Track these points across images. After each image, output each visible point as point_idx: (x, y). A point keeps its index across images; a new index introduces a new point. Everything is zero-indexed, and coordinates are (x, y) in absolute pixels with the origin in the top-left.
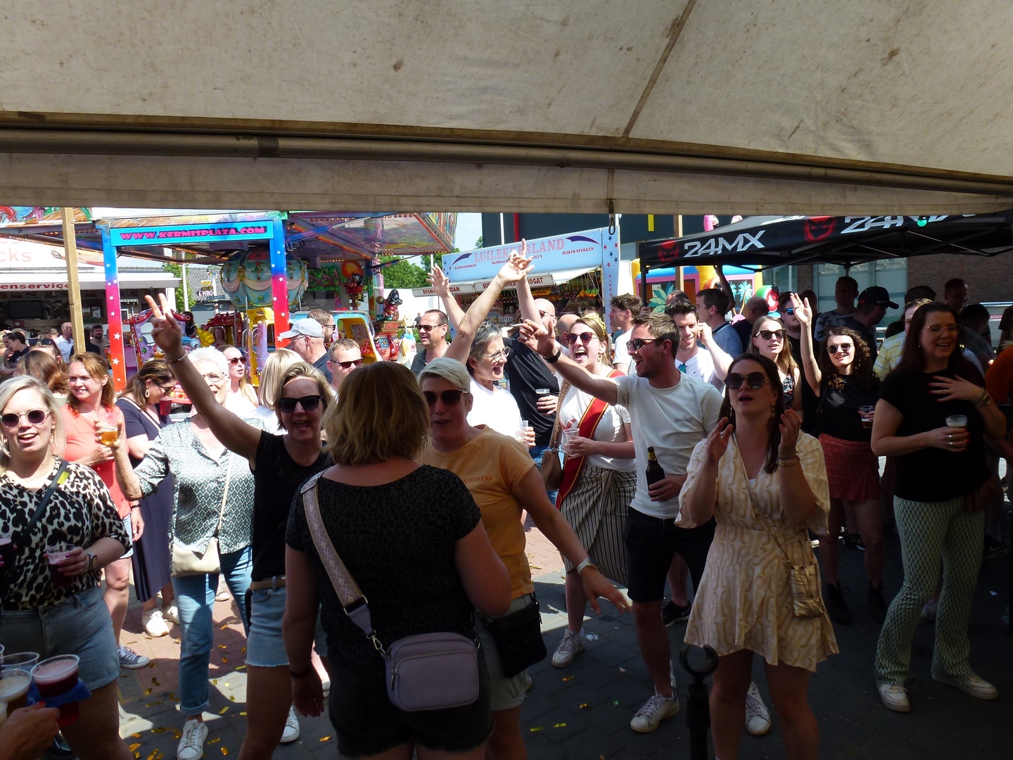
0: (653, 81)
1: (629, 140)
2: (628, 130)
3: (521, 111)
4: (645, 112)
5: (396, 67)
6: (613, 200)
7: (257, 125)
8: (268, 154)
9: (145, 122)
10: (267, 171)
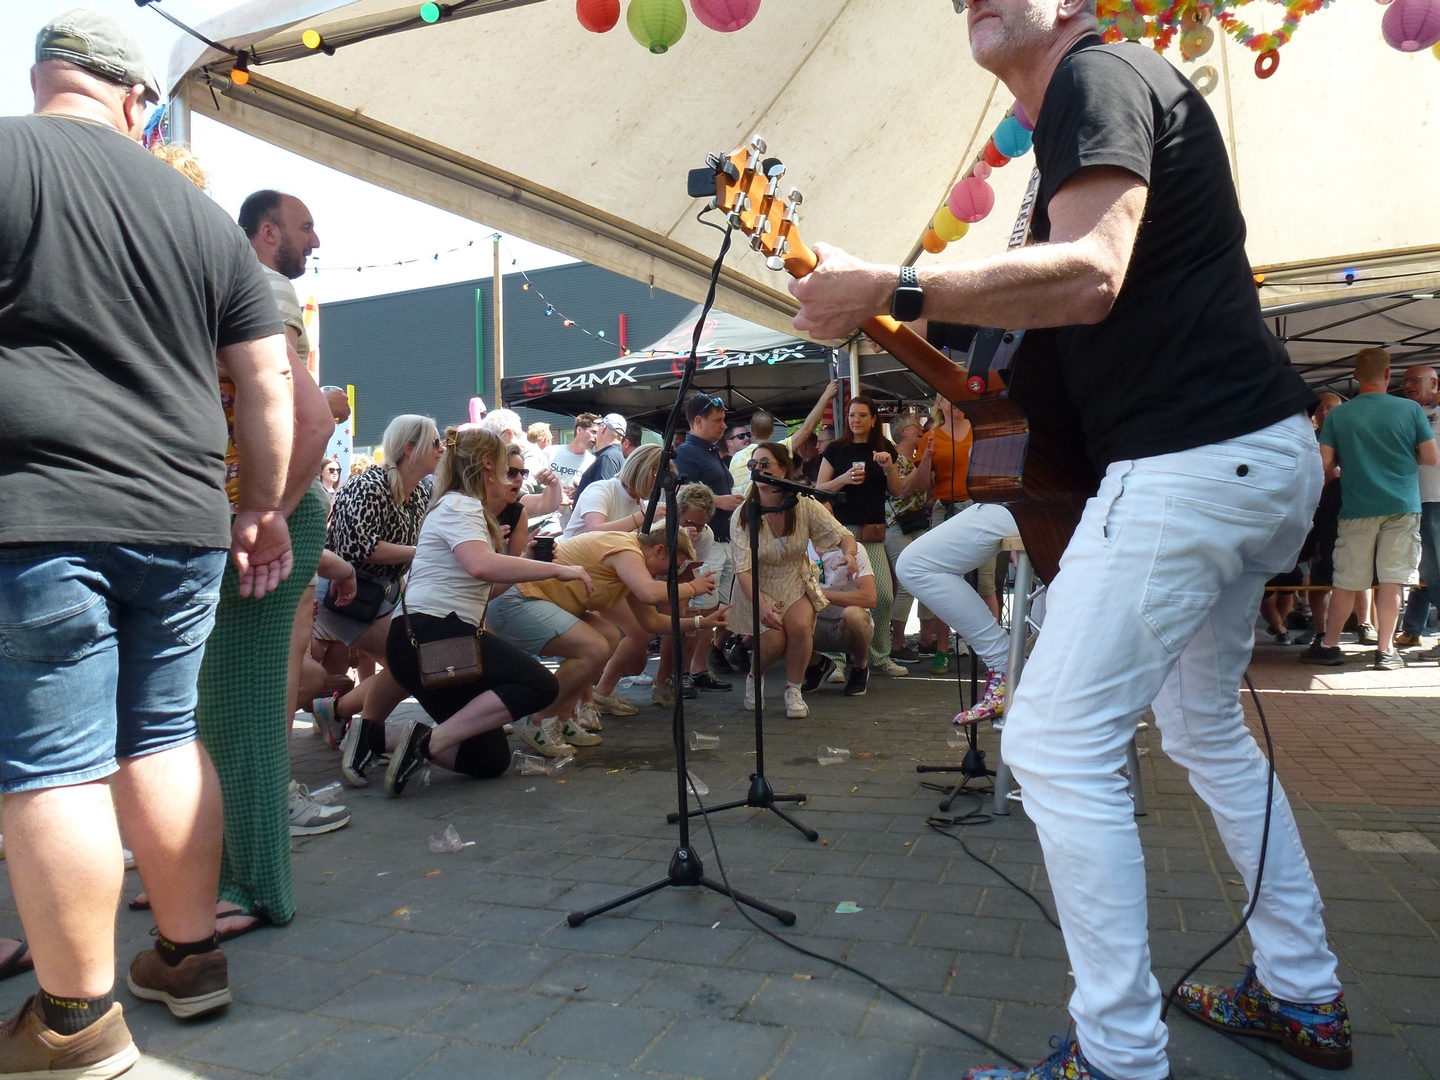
0: (691, 206)
1: (667, 239)
3: (629, 207)
4: (681, 224)
5: (593, 164)
6: (653, 277)
7: (512, 178)
8: (515, 198)
9: (466, 160)
10: (503, 208)
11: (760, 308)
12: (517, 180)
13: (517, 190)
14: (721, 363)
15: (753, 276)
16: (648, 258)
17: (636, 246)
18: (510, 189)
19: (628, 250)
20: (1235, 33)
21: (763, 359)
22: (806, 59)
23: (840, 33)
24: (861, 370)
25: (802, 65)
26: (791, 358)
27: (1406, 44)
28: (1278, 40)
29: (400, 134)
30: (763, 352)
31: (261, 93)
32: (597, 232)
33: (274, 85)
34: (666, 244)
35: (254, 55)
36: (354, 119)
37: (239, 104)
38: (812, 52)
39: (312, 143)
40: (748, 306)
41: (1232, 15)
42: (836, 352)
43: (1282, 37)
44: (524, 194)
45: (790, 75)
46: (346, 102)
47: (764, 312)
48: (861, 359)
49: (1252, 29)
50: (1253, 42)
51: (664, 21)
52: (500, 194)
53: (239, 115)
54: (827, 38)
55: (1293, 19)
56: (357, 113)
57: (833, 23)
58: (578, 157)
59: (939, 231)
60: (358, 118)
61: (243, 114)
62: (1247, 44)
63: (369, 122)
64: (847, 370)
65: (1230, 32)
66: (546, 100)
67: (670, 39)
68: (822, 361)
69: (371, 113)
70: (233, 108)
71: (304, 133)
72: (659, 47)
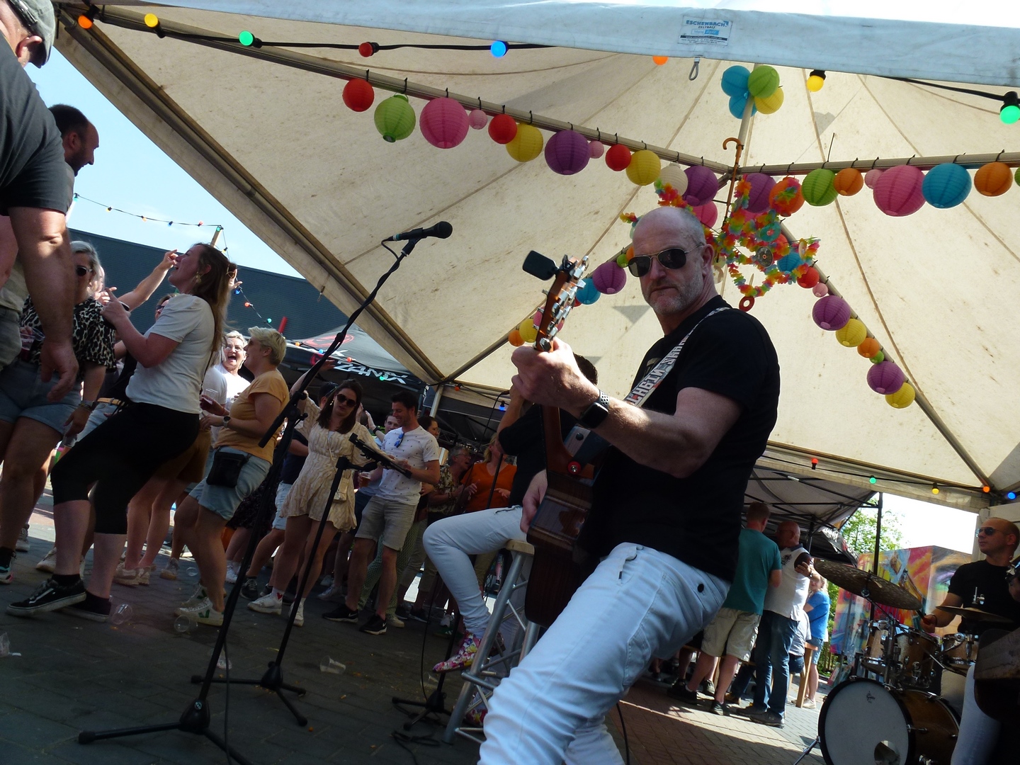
0: (368, 252)
1: (344, 267)
2: (346, 263)
3: (326, 234)
4: (357, 261)
5: (313, 196)
6: (324, 287)
7: (253, 181)
8: (249, 195)
9: (226, 155)
10: (238, 197)
11: (389, 338)
12: (256, 183)
13: (253, 191)
14: (347, 368)
15: (392, 316)
16: (325, 274)
17: (321, 263)
18: (249, 187)
19: (313, 262)
20: (735, 278)
21: (377, 375)
22: (476, 191)
23: (503, 184)
24: (440, 405)
25: (473, 193)
26: (396, 381)
27: (823, 324)
28: (756, 293)
29: (186, 116)
30: (378, 371)
31: (95, 43)
32: (297, 241)
33: (108, 42)
34: (341, 269)
35: (103, 14)
36: (158, 91)
37: (75, 42)
38: (482, 188)
39: (119, 93)
40: (381, 333)
41: (737, 267)
42: (427, 388)
43: (760, 292)
44: (257, 195)
45: (463, 196)
46: (157, 78)
47: (390, 342)
48: (443, 398)
49: (745, 280)
50: (743, 288)
51: (399, 123)
52: (240, 187)
53: (72, 50)
54: (494, 184)
55: (768, 284)
56: (161, 88)
57: (502, 176)
58: (304, 187)
59: (522, 333)
60: (160, 92)
61: (75, 50)
62: (739, 287)
63: (167, 98)
64: (431, 403)
65: (732, 276)
66: (298, 140)
67: (399, 135)
68: (417, 391)
69: (170, 92)
70: (69, 43)
71: (116, 84)
72: (390, 137)
